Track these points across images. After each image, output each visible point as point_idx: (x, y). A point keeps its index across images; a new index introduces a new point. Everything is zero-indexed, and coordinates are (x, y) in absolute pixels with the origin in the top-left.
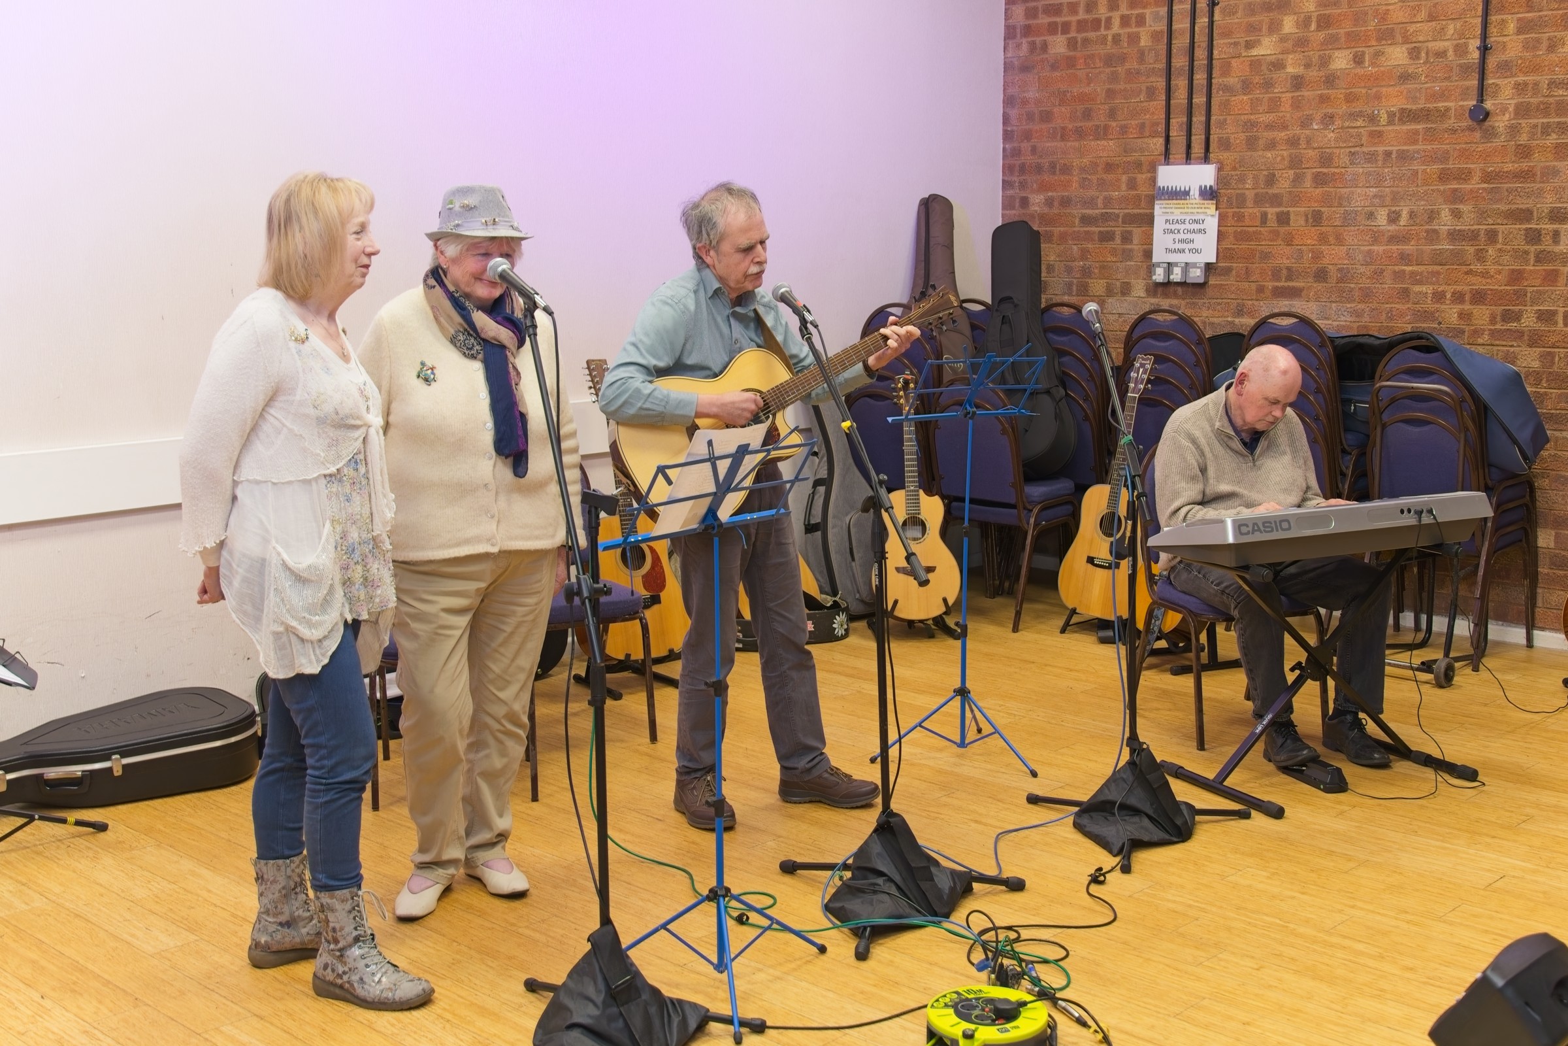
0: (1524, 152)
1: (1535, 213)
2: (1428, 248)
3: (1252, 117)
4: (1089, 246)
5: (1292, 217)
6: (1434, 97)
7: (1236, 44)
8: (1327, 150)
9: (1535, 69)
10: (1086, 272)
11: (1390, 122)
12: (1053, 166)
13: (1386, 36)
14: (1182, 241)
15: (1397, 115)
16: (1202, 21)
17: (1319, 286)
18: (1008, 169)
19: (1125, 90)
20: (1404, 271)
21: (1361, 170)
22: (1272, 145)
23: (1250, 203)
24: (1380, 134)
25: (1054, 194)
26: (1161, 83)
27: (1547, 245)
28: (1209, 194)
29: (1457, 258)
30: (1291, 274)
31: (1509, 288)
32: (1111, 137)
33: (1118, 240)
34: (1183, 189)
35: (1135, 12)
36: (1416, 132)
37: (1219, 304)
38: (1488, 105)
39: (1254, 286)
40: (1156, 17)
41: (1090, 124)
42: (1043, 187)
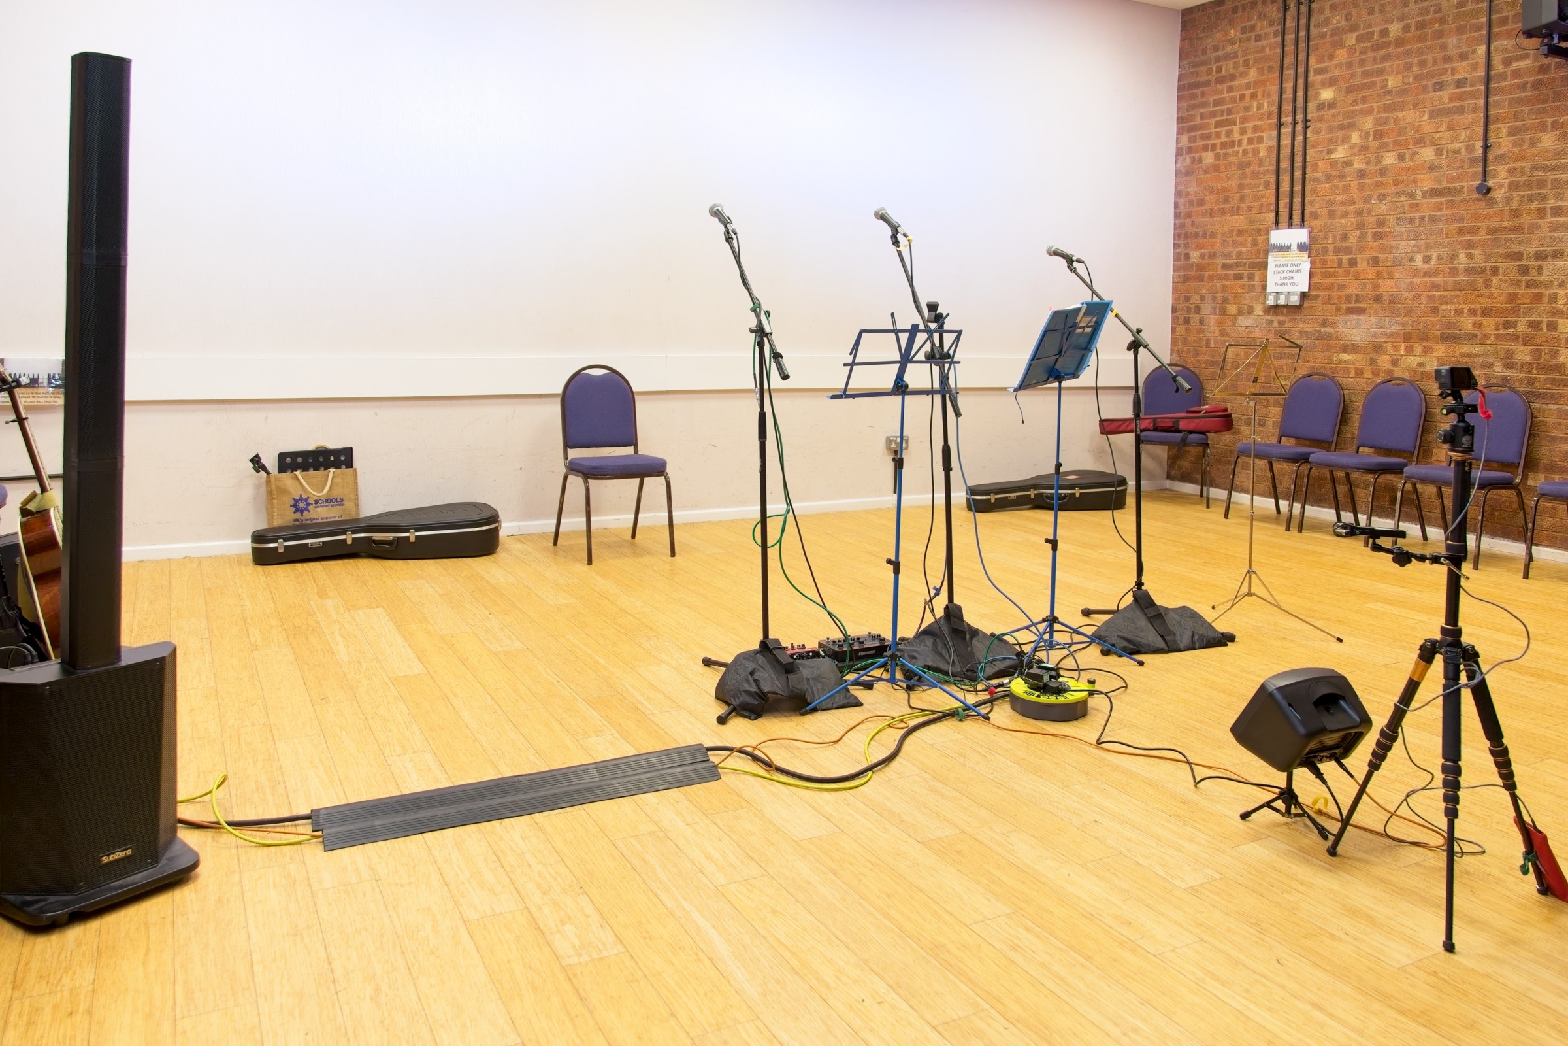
0: (1516, 214)
1: (1525, 254)
2: (1451, 279)
3: (1332, 197)
4: (1228, 283)
5: (1358, 261)
6: (1453, 179)
7: (1321, 151)
8: (1382, 217)
9: (1521, 158)
10: (1225, 300)
11: (1424, 197)
12: (1205, 234)
13: (1420, 141)
14: (1285, 278)
15: (1428, 192)
16: (1299, 138)
17: (1377, 306)
18: (1177, 236)
19: (1251, 184)
20: (1434, 295)
21: (1404, 229)
22: (1345, 215)
23: (1330, 253)
24: (1417, 205)
25: (1206, 251)
26: (1273, 179)
27: (1533, 275)
28: (1301, 247)
29: (1472, 286)
30: (1358, 299)
31: (1508, 305)
32: (1241, 213)
33: (1246, 279)
34: (1286, 245)
35: (1257, 135)
36: (1442, 203)
37: (1311, 319)
38: (1490, 183)
39: (1334, 307)
40: (1270, 138)
41: (1227, 206)
42: (1199, 247)
